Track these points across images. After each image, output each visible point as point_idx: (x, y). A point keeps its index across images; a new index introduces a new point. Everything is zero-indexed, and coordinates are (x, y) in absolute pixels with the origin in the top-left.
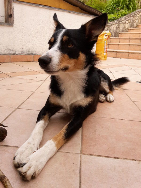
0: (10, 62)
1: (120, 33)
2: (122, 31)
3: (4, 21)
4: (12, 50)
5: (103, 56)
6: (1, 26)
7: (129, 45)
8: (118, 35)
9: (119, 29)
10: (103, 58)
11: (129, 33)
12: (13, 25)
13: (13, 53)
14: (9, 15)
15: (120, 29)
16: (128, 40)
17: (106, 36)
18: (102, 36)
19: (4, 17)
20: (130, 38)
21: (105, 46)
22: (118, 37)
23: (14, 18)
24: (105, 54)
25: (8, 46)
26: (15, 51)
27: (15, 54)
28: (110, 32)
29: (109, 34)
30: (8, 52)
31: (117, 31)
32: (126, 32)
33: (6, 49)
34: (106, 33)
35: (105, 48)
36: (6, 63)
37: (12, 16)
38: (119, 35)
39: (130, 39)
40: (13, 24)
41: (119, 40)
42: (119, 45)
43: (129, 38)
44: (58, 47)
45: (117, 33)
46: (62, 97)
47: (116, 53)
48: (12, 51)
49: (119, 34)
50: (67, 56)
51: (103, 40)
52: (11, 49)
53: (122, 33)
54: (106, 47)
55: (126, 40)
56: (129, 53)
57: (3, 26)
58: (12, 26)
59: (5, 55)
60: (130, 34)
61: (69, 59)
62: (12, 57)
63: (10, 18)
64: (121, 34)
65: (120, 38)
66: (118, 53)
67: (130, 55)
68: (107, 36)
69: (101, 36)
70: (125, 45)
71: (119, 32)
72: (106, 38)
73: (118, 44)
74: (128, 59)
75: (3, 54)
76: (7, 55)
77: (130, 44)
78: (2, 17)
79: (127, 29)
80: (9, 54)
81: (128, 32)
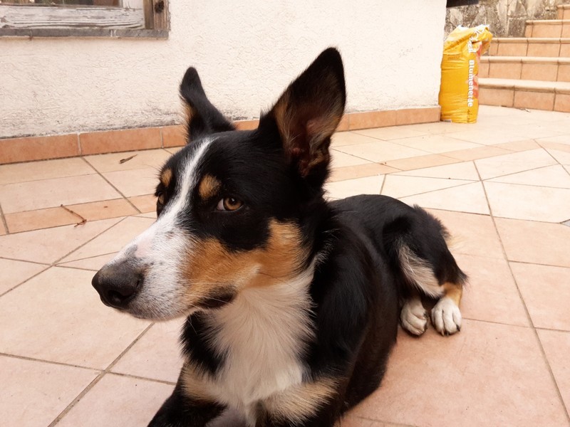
0: (161, 148)
1: (528, 21)
2: (537, 16)
3: (143, 22)
4: (166, 110)
5: (466, 109)
6: (132, 40)
7: (559, 63)
8: (523, 28)
9: (526, 9)
10: (465, 117)
11: (560, 21)
12: (167, 36)
13: (168, 119)
14: (154, 4)
15: (529, 8)
16: (555, 47)
17: (473, 43)
18: (461, 44)
19: (142, 11)
20: (562, 39)
21: (472, 77)
22: (524, 36)
23: (169, 13)
24: (471, 102)
25: (153, 100)
26: (175, 113)
27: (176, 123)
28: (487, 29)
29: (483, 38)
30: (153, 119)
31: (519, 17)
32: (550, 18)
33: (148, 108)
34: (474, 35)
35: (471, 83)
36: (147, 151)
37: (163, 9)
38: (525, 27)
39: (560, 42)
40: (168, 33)
41: (524, 46)
42: (525, 66)
43: (558, 39)
44: (180, 215)
45: (520, 22)
46: (220, 374)
47: (512, 92)
48: (167, 114)
49: (527, 24)
50: (219, 245)
51: (463, 59)
52: (162, 107)
53: (534, 21)
54: (473, 80)
55: (548, 46)
56: (555, 92)
57: (136, 40)
58: (163, 37)
59: (144, 126)
60: (562, 23)
61: (226, 253)
62: (166, 134)
63: (157, 14)
64: (533, 24)
65: (530, 39)
66: (518, 94)
67: (560, 98)
68: (476, 45)
69: (457, 46)
70: (543, 63)
71: (525, 18)
72: (475, 51)
73: (522, 62)
74: (553, 113)
75: (139, 124)
76: (152, 126)
77: (561, 59)
78: (134, 10)
79: (552, 8)
80: (157, 123)
81: (554, 17)
